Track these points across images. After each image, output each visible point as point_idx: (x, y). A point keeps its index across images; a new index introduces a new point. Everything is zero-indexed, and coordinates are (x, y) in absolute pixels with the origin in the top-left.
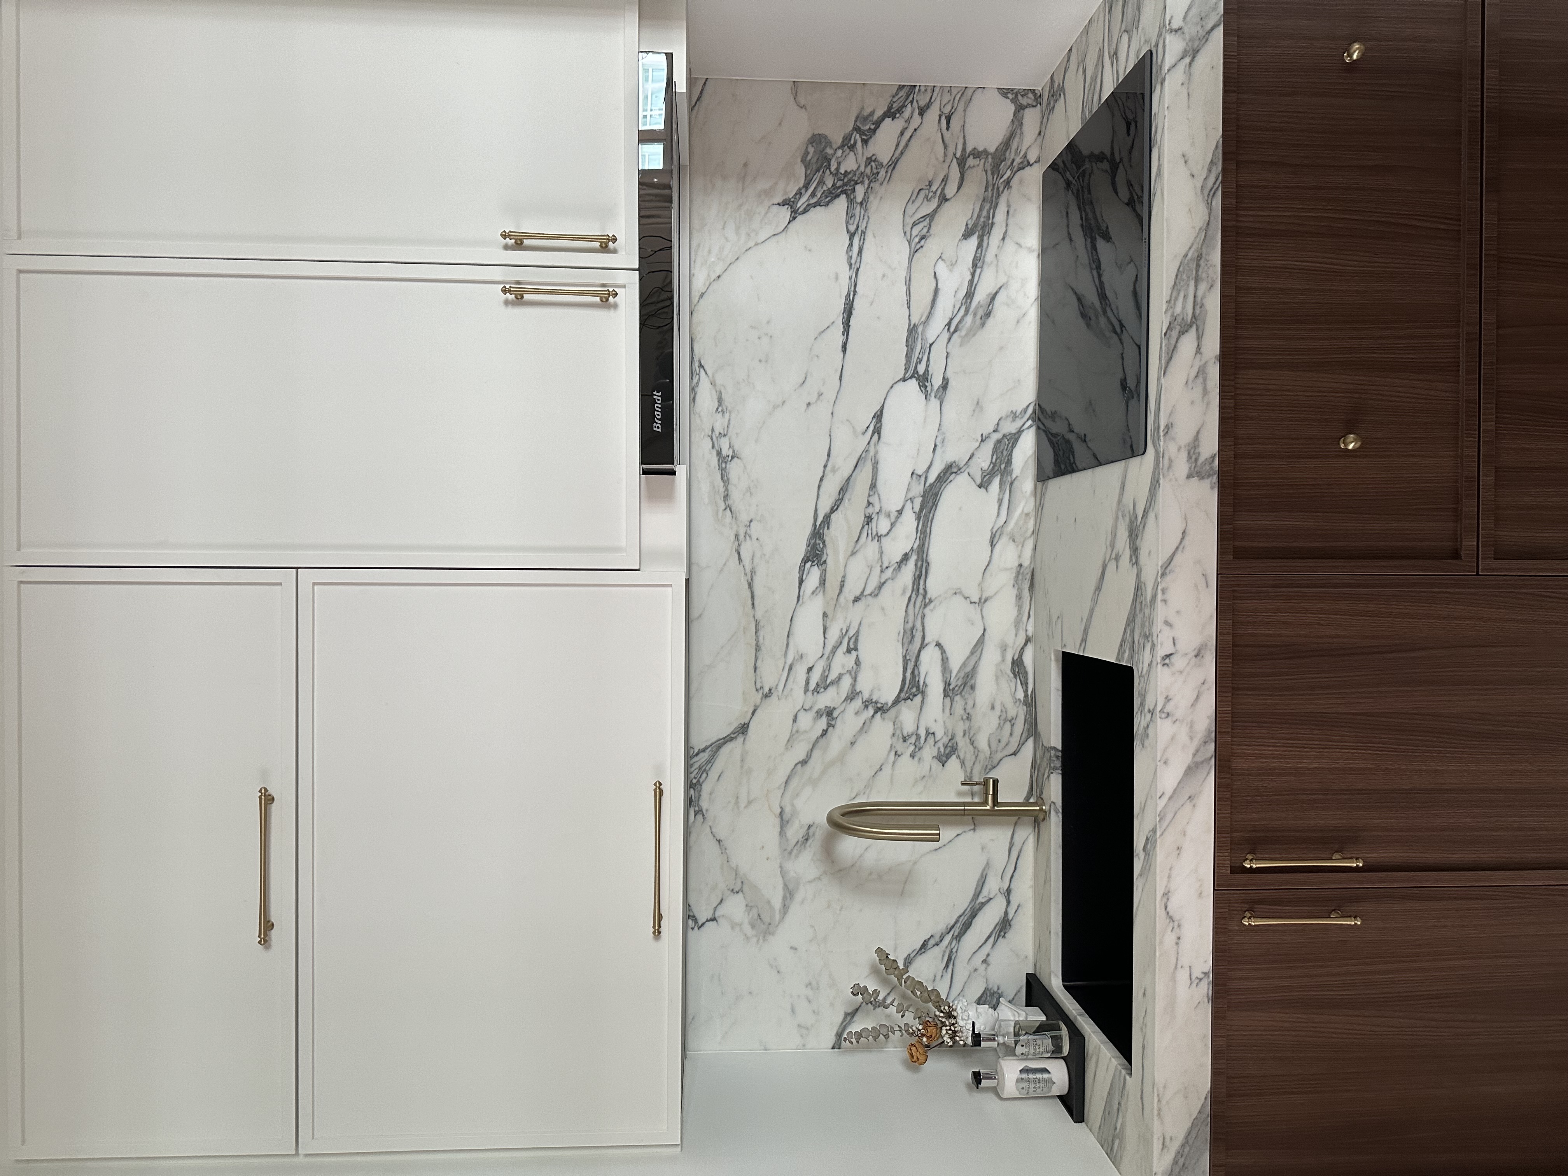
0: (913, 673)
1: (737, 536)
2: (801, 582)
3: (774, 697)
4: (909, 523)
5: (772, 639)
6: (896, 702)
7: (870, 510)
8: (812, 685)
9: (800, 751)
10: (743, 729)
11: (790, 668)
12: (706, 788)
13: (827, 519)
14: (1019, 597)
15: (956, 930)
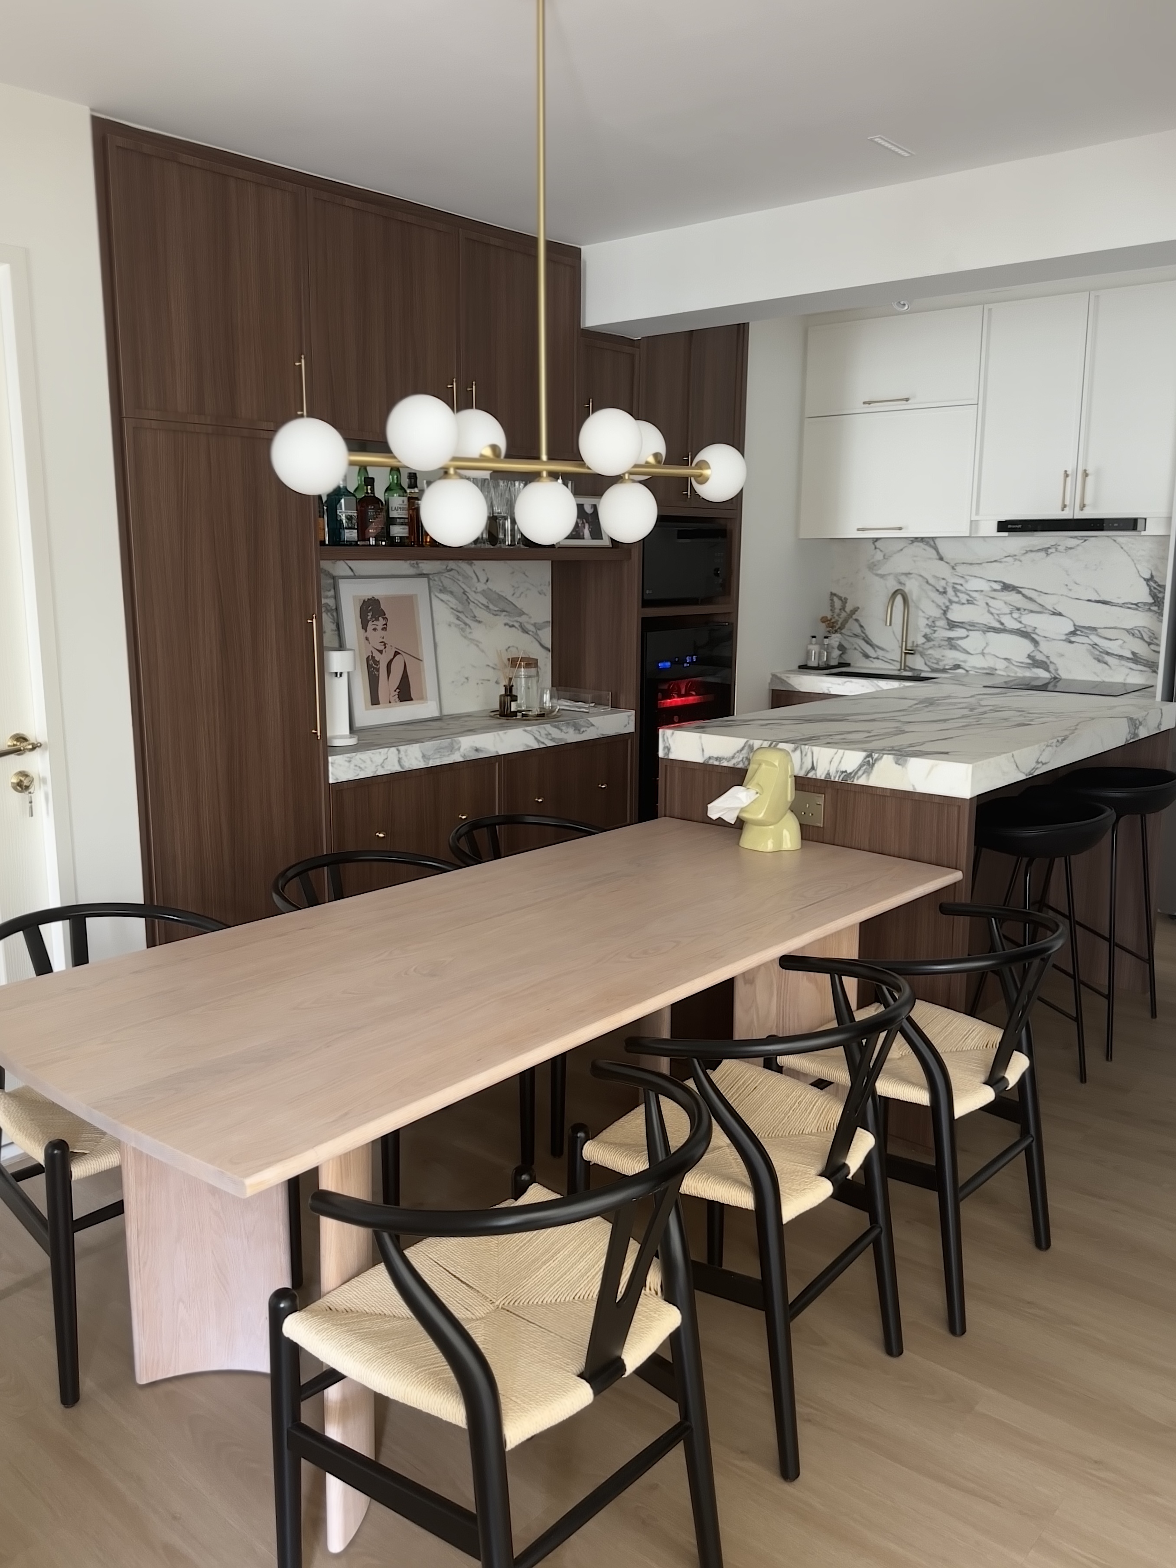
0: (958, 626)
1: (1015, 555)
2: (995, 582)
3: (951, 570)
4: (1016, 626)
5: (975, 570)
6: (947, 619)
7: (1022, 610)
8: (956, 586)
9: (931, 581)
10: (941, 559)
11: (962, 577)
12: (921, 544)
13: (1020, 592)
14: (984, 669)
15: (866, 639)
